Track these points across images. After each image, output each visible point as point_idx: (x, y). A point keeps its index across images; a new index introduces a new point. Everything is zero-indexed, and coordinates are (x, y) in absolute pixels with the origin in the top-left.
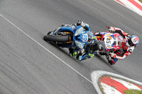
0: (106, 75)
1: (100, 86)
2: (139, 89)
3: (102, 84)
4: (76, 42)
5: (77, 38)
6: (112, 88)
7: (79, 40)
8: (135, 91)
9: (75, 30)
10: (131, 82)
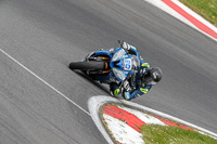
0: (110, 103)
1: (102, 119)
2: (163, 124)
3: (105, 116)
4: (115, 70)
5: (116, 64)
6: (121, 122)
7: (118, 67)
8: (157, 126)
9: (113, 54)
10: (149, 113)
